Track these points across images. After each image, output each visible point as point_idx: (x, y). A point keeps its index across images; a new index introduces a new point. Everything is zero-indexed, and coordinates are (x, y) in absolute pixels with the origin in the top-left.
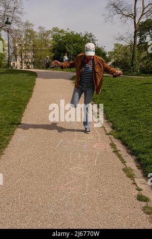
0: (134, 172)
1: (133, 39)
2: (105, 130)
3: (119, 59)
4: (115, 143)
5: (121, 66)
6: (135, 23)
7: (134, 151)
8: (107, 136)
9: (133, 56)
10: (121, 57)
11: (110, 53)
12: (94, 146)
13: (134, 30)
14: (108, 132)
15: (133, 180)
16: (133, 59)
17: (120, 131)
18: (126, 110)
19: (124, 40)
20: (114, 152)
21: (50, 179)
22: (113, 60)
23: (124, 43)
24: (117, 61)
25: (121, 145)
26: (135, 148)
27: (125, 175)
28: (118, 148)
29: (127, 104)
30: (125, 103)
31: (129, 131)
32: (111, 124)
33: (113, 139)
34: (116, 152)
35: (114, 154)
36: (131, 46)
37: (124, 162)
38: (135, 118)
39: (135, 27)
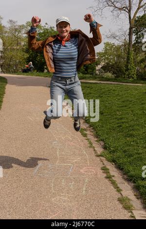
0: (131, 202)
1: (128, 38)
2: (95, 150)
3: (110, 61)
4: (108, 167)
5: (113, 70)
6: (130, 18)
7: (132, 176)
8: (98, 159)
9: (128, 59)
10: (113, 59)
11: (99, 53)
12: (81, 171)
13: (128, 26)
14: (99, 153)
15: (131, 212)
16: (127, 62)
17: (114, 152)
18: (121, 126)
19: (117, 38)
20: (107, 178)
21: (27, 213)
22: (103, 64)
23: (117, 43)
24: (107, 63)
25: (115, 170)
26: (132, 173)
27: (121, 206)
28: (112, 173)
29: (121, 119)
30: (119, 117)
31: (125, 152)
32: (102, 143)
33: (106, 162)
34: (109, 177)
35: (107, 180)
36: (125, 45)
37: (119, 190)
38: (131, 136)
39: (130, 22)
